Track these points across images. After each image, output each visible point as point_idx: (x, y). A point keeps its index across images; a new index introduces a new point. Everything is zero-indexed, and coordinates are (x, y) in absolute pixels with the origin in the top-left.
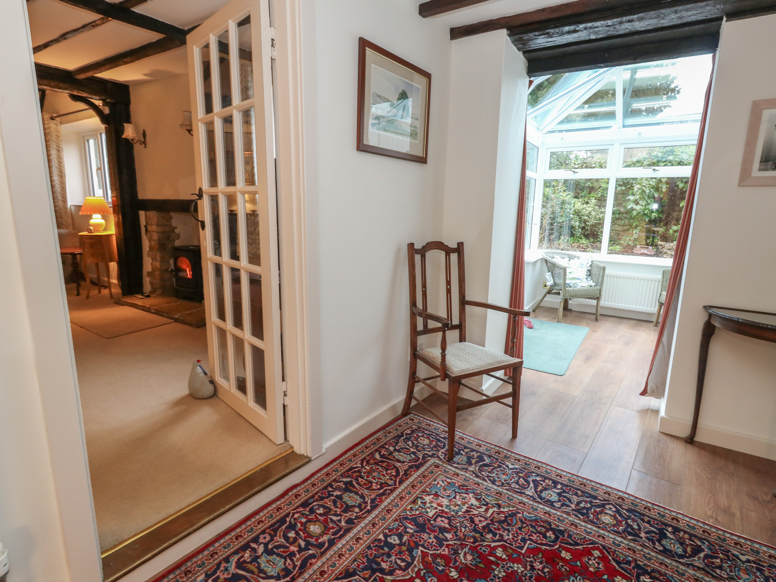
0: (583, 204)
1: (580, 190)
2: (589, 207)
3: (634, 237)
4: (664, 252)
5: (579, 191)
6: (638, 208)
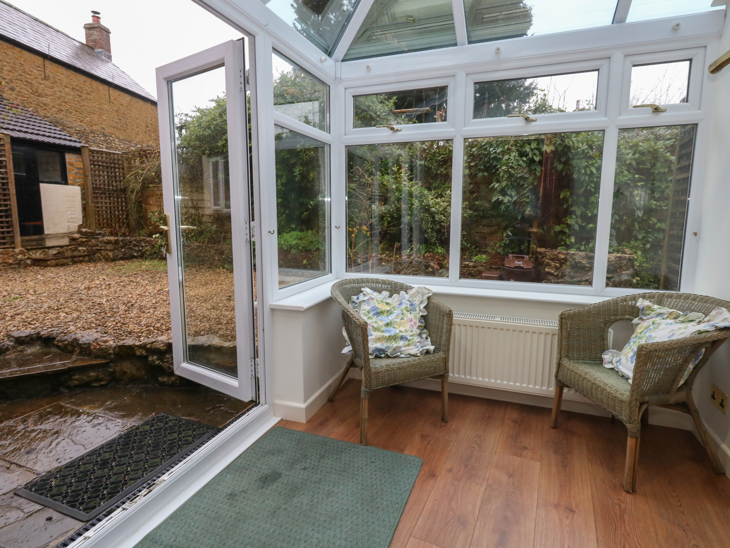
0: (437, 198)
1: (432, 179)
2: (444, 202)
3: (504, 242)
4: (545, 263)
5: (431, 181)
6: (506, 199)
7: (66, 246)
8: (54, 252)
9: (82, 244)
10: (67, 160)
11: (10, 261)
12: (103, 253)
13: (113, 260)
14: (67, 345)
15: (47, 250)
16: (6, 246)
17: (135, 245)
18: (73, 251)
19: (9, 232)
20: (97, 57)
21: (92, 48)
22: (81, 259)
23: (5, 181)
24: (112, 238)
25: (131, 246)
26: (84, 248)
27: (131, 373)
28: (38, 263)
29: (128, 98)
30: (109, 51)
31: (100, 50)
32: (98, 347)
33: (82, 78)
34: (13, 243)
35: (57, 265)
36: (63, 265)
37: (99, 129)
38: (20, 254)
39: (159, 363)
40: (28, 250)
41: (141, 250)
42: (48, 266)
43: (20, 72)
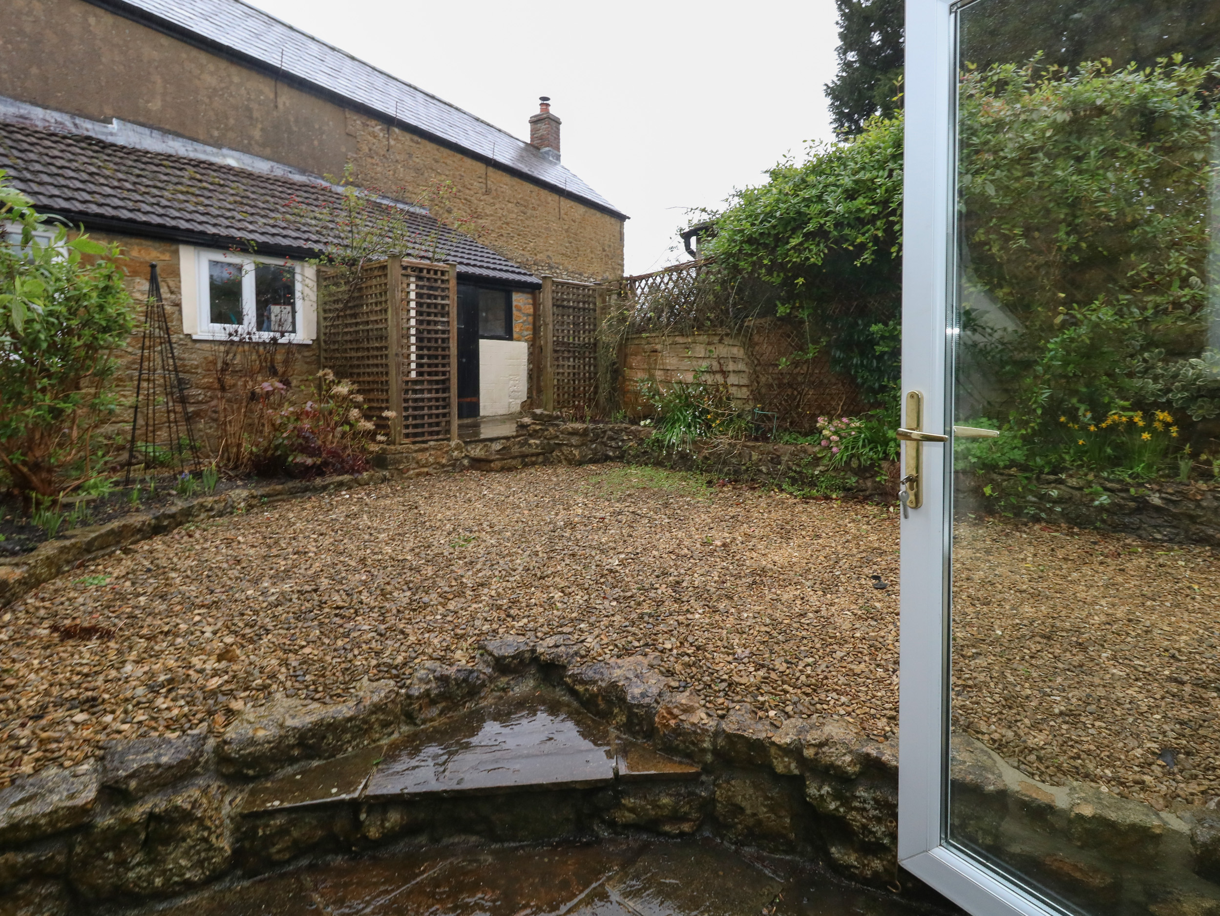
7: (513, 437)
8: (497, 446)
9: (534, 434)
10: (514, 303)
11: (444, 461)
12: (565, 449)
13: (580, 463)
14: (594, 696)
15: (489, 443)
16: (440, 437)
17: (611, 439)
18: (522, 445)
19: (444, 415)
20: (543, 158)
21: (538, 149)
22: (534, 459)
23: (446, 336)
24: (578, 426)
25: (605, 439)
26: (538, 442)
27: (754, 815)
28: (478, 465)
29: (581, 209)
30: (558, 149)
31: (547, 149)
32: (672, 722)
33: (528, 187)
34: (448, 431)
35: (502, 469)
36: (510, 469)
37: (545, 258)
38: (456, 449)
39: (837, 809)
40: (466, 443)
41: (620, 447)
42: (491, 470)
43: (459, 187)
